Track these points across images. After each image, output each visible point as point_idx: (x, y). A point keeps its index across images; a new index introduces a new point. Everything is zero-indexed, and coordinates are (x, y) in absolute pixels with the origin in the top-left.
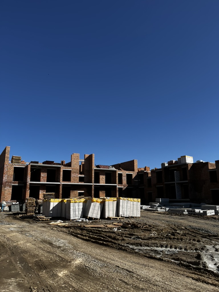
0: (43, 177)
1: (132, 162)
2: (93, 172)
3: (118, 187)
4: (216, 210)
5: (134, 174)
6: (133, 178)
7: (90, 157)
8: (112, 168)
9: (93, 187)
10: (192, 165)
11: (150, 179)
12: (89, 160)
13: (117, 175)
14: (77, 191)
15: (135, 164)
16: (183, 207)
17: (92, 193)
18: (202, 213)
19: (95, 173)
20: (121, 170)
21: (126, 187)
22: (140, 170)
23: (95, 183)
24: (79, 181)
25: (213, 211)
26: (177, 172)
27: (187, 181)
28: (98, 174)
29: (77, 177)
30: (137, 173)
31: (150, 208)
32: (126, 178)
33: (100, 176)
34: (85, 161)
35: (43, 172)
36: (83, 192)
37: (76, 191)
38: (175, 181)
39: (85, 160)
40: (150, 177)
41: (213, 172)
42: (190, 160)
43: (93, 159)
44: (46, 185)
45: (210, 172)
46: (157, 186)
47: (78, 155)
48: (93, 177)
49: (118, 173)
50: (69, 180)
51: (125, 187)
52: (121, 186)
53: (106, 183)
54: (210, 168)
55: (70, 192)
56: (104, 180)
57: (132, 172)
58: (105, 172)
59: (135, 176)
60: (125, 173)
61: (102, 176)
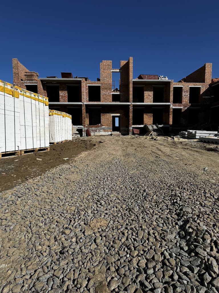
1: (203, 69)
2: (131, 86)
5: (203, 87)
6: (201, 93)
7: (128, 64)
8: (163, 79)
9: (131, 108)
12: (127, 69)
13: (172, 90)
14: (110, 114)
15: (206, 71)
17: (129, 117)
20: (181, 82)
21: (189, 106)
22: (215, 81)
24: (112, 101)
29: (109, 96)
30: (209, 85)
32: (188, 94)
33: (145, 92)
34: (121, 71)
35: (62, 90)
36: (119, 115)
37: (108, 114)
48: (131, 92)
49: (174, 87)
50: (98, 100)
51: (185, 107)
52: (180, 106)
53: (154, 102)
55: (100, 116)
56: (151, 97)
57: (200, 83)
58: (153, 86)
59: (205, 90)
60: (186, 87)
61: (148, 92)
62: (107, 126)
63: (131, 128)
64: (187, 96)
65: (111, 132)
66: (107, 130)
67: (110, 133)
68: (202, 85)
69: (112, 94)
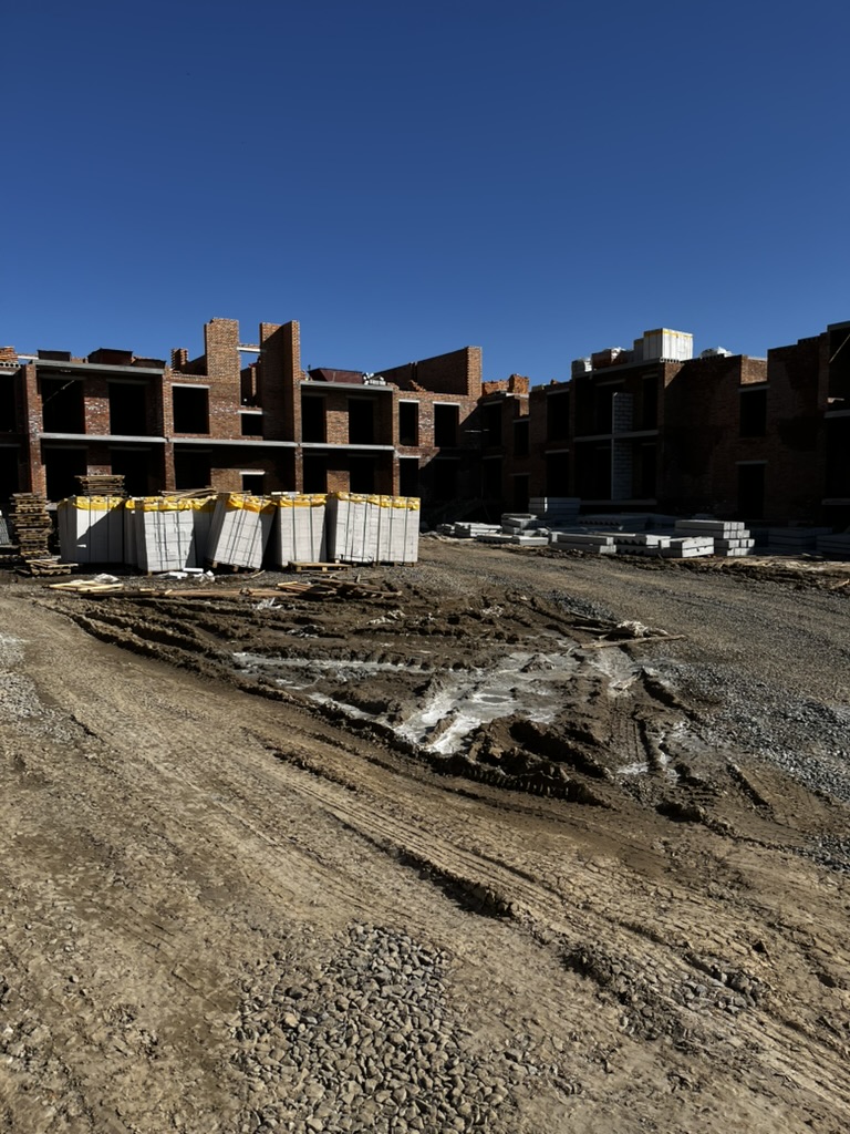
0: (94, 415)
1: (460, 358)
2: (297, 396)
3: (397, 455)
4: (722, 539)
5: (465, 406)
6: (461, 421)
7: (284, 334)
8: (374, 382)
9: (299, 457)
10: (683, 369)
11: (522, 427)
12: (278, 347)
13: (396, 410)
14: (236, 471)
15: (470, 367)
16: (621, 528)
17: (295, 480)
18: (666, 549)
19: (304, 400)
20: (415, 390)
21: (434, 455)
22: (489, 391)
23: (304, 441)
24: (243, 434)
25: (710, 541)
26: (621, 395)
27: (654, 432)
28: (317, 405)
29: (234, 418)
30: (479, 401)
31: (498, 531)
32: (431, 422)
33: (328, 412)
34: (264, 351)
35: (94, 395)
36: (262, 473)
37: (231, 471)
38: (610, 432)
39: (261, 348)
40: (524, 416)
41: (755, 395)
42: (678, 347)
43: (296, 342)
44: (111, 448)
45: (743, 394)
46: (547, 452)
47: (232, 324)
48: (298, 415)
49: (401, 403)
50: (203, 428)
51: (427, 455)
52: (415, 453)
53: (351, 442)
54: (748, 378)
55: (210, 475)
56: (343, 428)
57: (458, 397)
58: (348, 397)
59: (468, 413)
60: (427, 404)
61: (336, 412)
64: (429, 426)
68: (463, 402)
69: (243, 415)
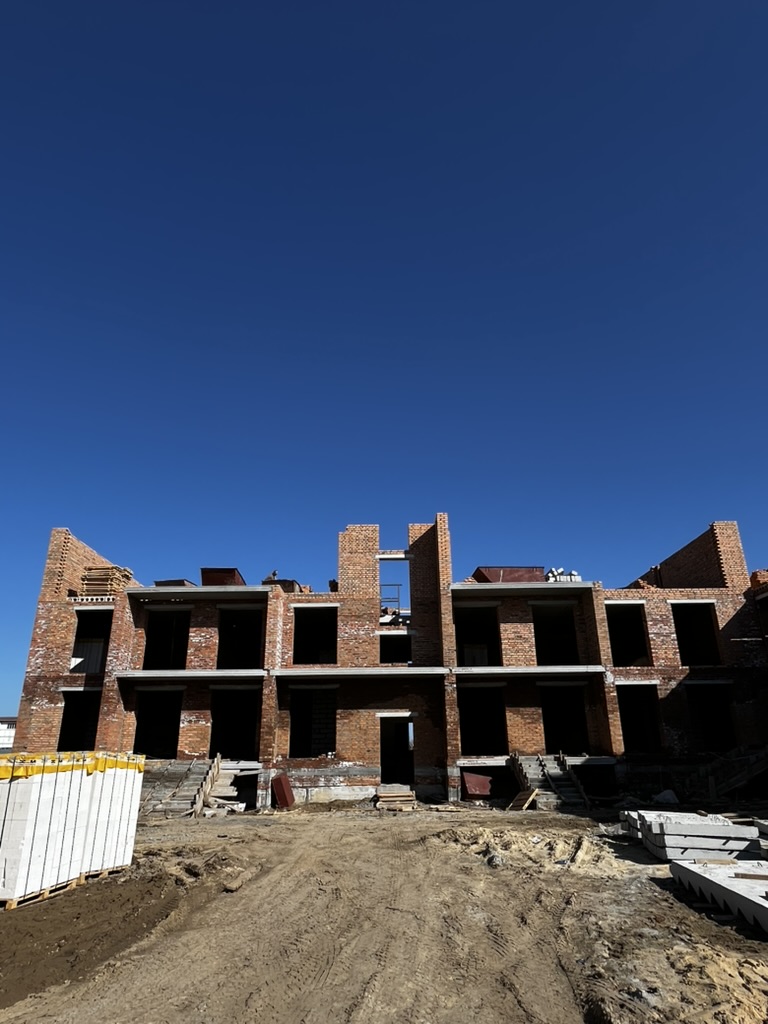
0: (198, 649)
1: (709, 538)
2: (446, 605)
3: (610, 679)
5: (726, 605)
6: (721, 625)
8: (563, 578)
9: (451, 689)
12: (431, 550)
13: (601, 615)
14: (371, 712)
15: (722, 548)
21: (681, 678)
23: (459, 664)
24: (381, 662)
29: (371, 642)
30: (746, 595)
32: (670, 628)
33: (502, 626)
34: (410, 556)
35: (200, 625)
36: (406, 714)
37: (364, 712)
39: (406, 553)
44: (212, 687)
47: (372, 530)
49: (608, 607)
50: (331, 658)
51: (670, 679)
52: (649, 675)
53: (540, 663)
55: (335, 719)
56: (526, 645)
57: (710, 590)
58: (530, 603)
59: (733, 613)
60: (659, 604)
61: (515, 625)
62: (359, 759)
63: (454, 772)
64: (667, 636)
65: (377, 785)
66: (358, 778)
67: (371, 791)
68: (720, 597)
69: (381, 636)
